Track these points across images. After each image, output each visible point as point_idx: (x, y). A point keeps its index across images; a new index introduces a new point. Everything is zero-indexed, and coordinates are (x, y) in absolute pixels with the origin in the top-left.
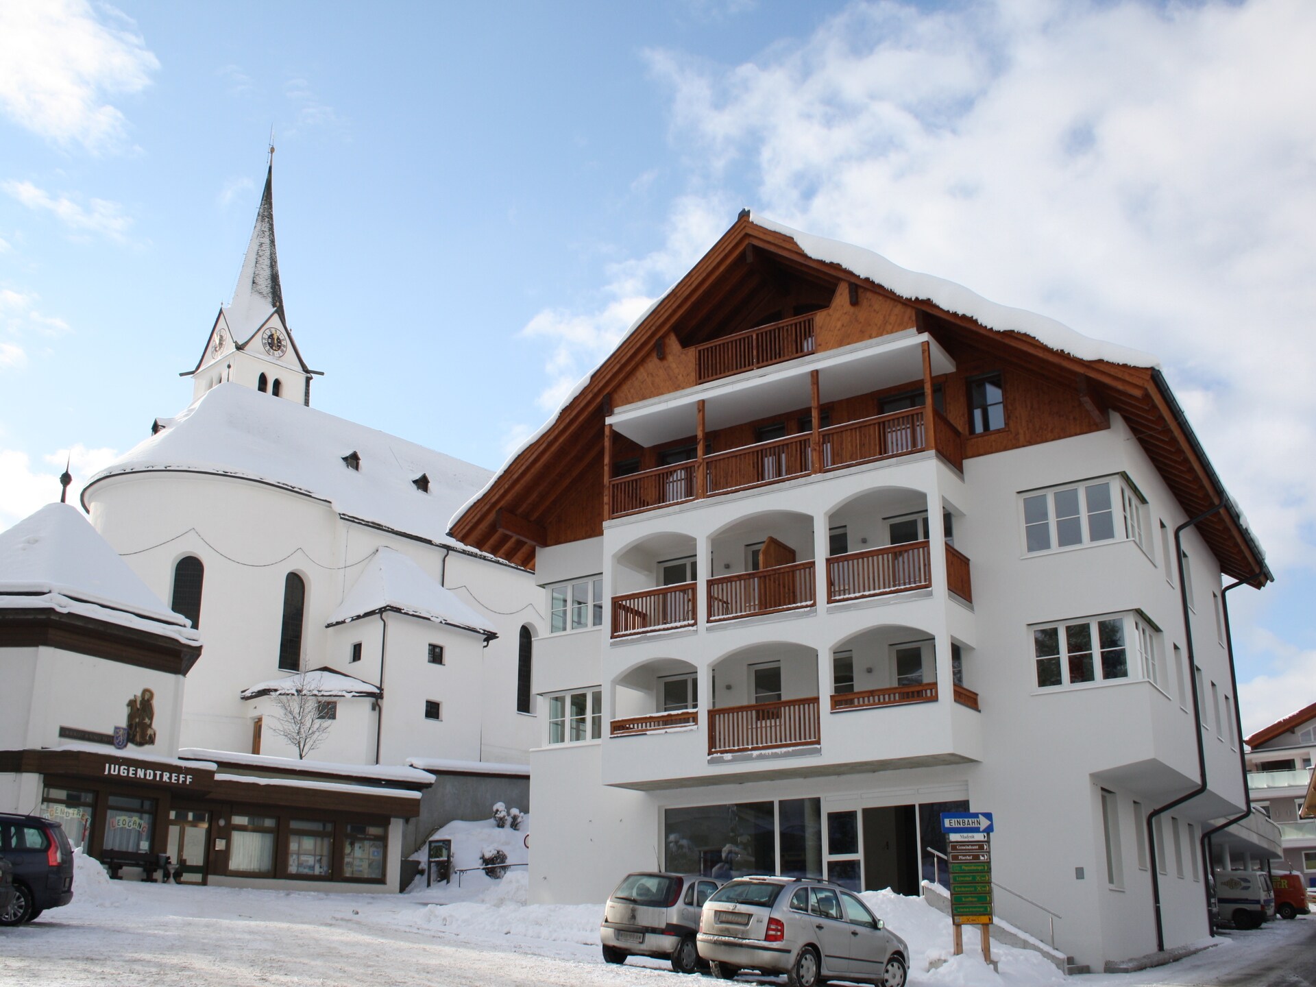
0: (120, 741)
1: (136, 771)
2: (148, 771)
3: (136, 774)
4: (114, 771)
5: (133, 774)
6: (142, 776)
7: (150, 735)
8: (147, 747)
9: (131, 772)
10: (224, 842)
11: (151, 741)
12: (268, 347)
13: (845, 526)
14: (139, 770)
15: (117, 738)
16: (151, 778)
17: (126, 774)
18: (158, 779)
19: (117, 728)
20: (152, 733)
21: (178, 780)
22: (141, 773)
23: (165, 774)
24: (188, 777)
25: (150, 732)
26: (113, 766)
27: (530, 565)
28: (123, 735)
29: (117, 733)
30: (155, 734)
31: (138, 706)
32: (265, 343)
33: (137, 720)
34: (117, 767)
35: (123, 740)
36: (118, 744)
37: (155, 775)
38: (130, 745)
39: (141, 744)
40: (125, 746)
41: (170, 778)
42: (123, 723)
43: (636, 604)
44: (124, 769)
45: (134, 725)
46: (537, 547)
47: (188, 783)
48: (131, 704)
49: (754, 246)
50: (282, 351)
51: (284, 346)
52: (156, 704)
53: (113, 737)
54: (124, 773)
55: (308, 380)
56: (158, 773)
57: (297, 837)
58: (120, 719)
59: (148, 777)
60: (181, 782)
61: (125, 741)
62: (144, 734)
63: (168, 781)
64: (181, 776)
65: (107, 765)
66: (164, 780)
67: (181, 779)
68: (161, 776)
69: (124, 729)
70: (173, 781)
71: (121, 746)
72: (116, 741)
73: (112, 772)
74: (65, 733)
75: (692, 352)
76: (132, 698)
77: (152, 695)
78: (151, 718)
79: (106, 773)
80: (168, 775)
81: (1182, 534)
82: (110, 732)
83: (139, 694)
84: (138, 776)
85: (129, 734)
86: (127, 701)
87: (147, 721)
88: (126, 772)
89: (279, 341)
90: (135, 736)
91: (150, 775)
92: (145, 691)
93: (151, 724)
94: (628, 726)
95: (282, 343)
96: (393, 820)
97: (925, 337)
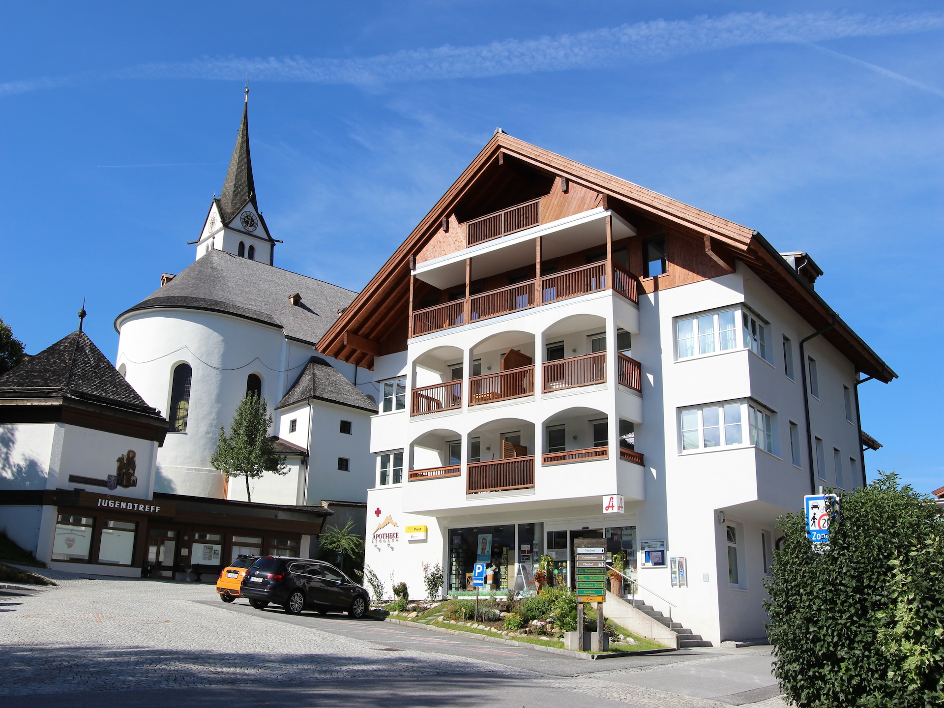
0: (112, 484)
1: (120, 504)
2: (129, 504)
3: (120, 506)
4: (105, 504)
5: (118, 506)
6: (124, 507)
7: (133, 481)
8: (131, 488)
9: (117, 504)
10: (187, 550)
11: (134, 484)
12: (245, 224)
13: (563, 341)
14: (122, 503)
15: (110, 482)
16: (131, 508)
17: (113, 506)
18: (135, 509)
19: (110, 476)
20: (135, 479)
21: (150, 509)
22: (123, 505)
23: (140, 505)
24: (157, 507)
25: (133, 478)
26: (104, 501)
27: (372, 369)
28: (114, 480)
29: (110, 479)
30: (136, 480)
31: (125, 462)
32: (243, 222)
33: (124, 471)
34: (107, 501)
35: (114, 484)
36: (111, 486)
37: (134, 506)
38: (119, 487)
39: (127, 486)
40: (116, 487)
41: (144, 508)
42: (114, 472)
43: (430, 393)
44: (112, 502)
45: (122, 474)
46: (375, 357)
47: (157, 511)
48: (120, 460)
49: (504, 153)
50: (255, 227)
51: (256, 224)
52: (137, 460)
53: (107, 482)
54: (111, 505)
55: (273, 246)
56: (136, 505)
57: (238, 547)
58: (112, 470)
59: (128, 508)
60: (152, 511)
61: (116, 485)
62: (129, 479)
63: (142, 510)
64: (152, 507)
65: (100, 500)
66: (140, 510)
67: (152, 509)
68: (138, 507)
69: (114, 476)
70: (146, 510)
71: (112, 488)
72: (109, 484)
73: (103, 504)
74: (73, 479)
75: (465, 226)
76: (121, 456)
77: (135, 454)
78: (134, 469)
79: (99, 505)
80: (143, 506)
81: (805, 344)
82: (105, 478)
83: (125, 453)
84: (121, 507)
85: (118, 480)
86: (117, 458)
87: (131, 471)
88: (113, 504)
89: (252, 220)
90: (122, 481)
91: (130, 506)
92: (130, 452)
93: (134, 473)
94: (421, 474)
95: (255, 221)
96: (303, 536)
97: (609, 213)
